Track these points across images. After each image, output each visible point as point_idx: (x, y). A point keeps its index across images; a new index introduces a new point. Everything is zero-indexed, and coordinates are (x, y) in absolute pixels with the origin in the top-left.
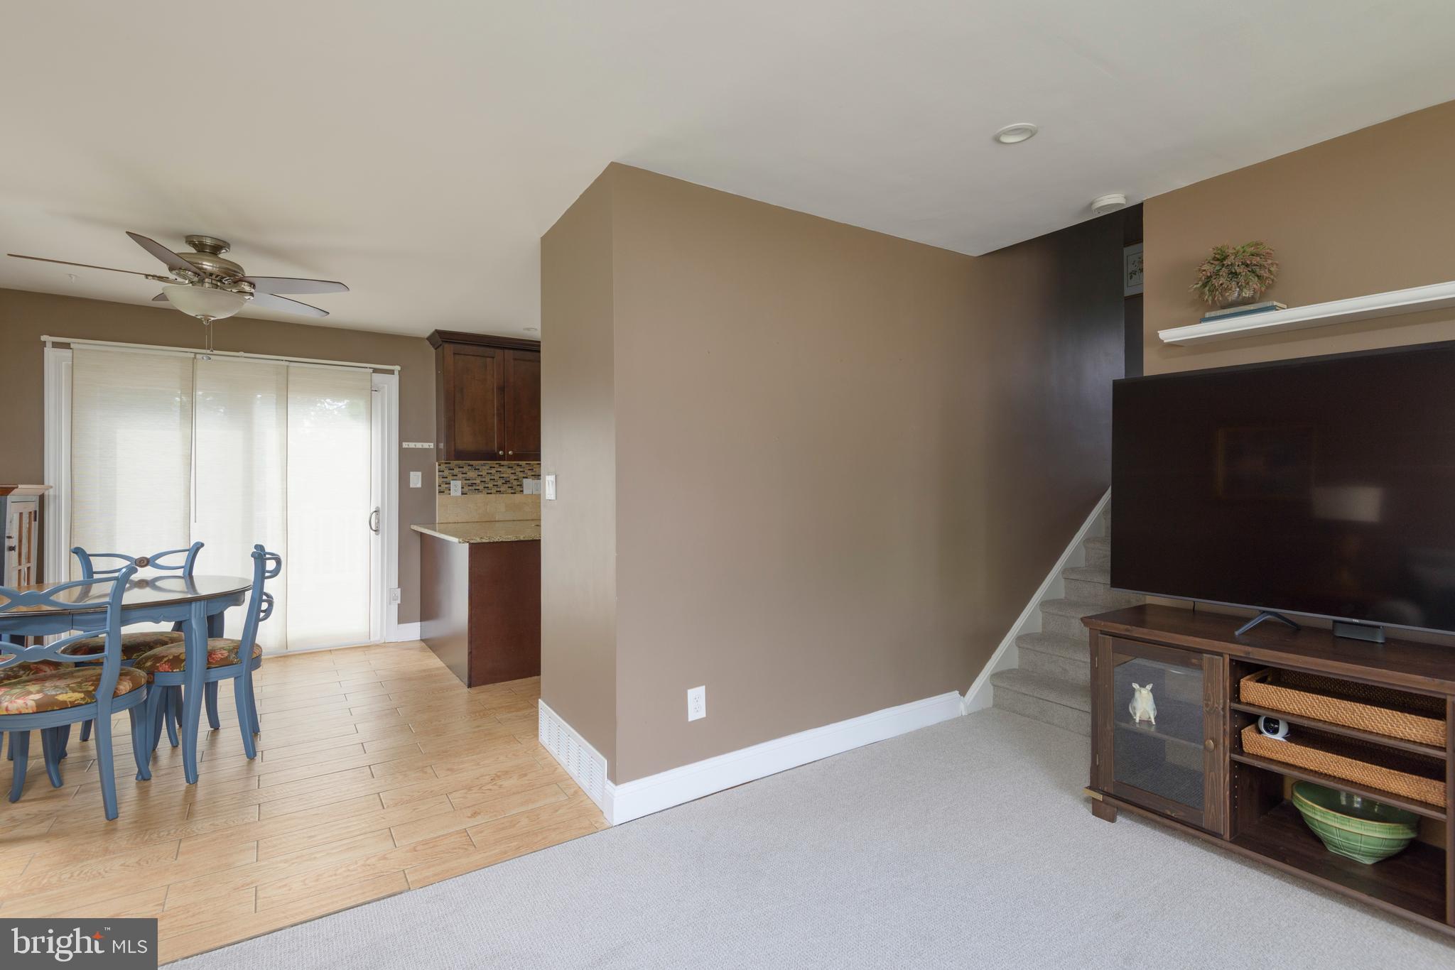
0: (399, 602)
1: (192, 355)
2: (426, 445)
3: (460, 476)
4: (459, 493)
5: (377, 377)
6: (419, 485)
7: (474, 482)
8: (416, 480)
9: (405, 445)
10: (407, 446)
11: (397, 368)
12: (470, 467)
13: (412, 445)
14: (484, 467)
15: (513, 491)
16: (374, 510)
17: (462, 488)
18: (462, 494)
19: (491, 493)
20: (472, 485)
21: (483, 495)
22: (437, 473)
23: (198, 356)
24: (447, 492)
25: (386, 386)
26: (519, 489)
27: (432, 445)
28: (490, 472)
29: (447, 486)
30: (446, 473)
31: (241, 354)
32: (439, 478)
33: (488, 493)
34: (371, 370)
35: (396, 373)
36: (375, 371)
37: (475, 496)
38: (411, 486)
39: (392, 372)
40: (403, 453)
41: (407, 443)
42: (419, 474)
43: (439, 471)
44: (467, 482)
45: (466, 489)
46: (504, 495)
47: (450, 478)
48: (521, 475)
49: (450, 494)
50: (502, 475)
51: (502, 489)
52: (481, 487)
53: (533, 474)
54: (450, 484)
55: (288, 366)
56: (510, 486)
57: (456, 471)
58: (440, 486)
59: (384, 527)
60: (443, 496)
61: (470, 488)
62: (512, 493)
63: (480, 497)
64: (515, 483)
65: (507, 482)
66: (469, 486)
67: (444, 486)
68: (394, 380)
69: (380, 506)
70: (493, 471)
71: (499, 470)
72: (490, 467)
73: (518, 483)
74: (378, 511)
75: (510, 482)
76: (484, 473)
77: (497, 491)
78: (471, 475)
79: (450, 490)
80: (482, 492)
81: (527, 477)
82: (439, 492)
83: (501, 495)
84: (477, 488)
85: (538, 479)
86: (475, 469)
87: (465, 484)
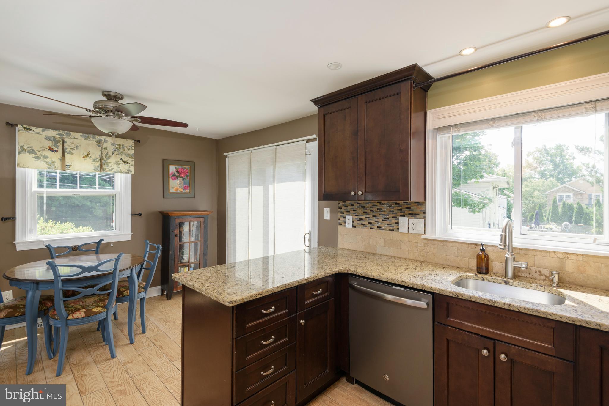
3: (352, 212)
4: (351, 226)
5: (308, 145)
6: (329, 218)
7: (361, 217)
8: (327, 214)
11: (317, 136)
12: (358, 205)
14: (368, 205)
15: (391, 228)
16: (308, 232)
17: (353, 222)
18: (353, 227)
19: (373, 228)
20: (360, 220)
21: (367, 229)
24: (343, 224)
25: (313, 150)
26: (395, 226)
28: (372, 209)
29: (343, 219)
30: (344, 209)
32: (339, 213)
33: (371, 228)
34: (305, 142)
35: (317, 139)
36: (308, 141)
37: (362, 229)
38: (325, 219)
39: (315, 139)
42: (329, 210)
43: (339, 208)
44: (356, 217)
45: (355, 223)
46: (384, 231)
47: (345, 213)
48: (399, 213)
49: (345, 226)
50: (383, 213)
51: (382, 226)
52: (366, 223)
53: (410, 212)
54: (345, 218)
55: (276, 149)
56: (389, 223)
57: (350, 207)
58: (339, 219)
60: (342, 227)
61: (358, 222)
62: (390, 230)
63: (365, 231)
64: (394, 220)
65: (385, 220)
66: (358, 221)
67: (342, 219)
68: (316, 144)
69: (311, 230)
70: (375, 209)
71: (380, 208)
72: (373, 205)
73: (396, 221)
74: (310, 234)
75: (388, 219)
76: (368, 211)
77: (378, 227)
78: (359, 211)
79: (345, 223)
80: (366, 226)
81: (404, 216)
82: (339, 224)
83: (381, 231)
84: (363, 223)
85: (415, 218)
86: (362, 207)
87: (355, 219)
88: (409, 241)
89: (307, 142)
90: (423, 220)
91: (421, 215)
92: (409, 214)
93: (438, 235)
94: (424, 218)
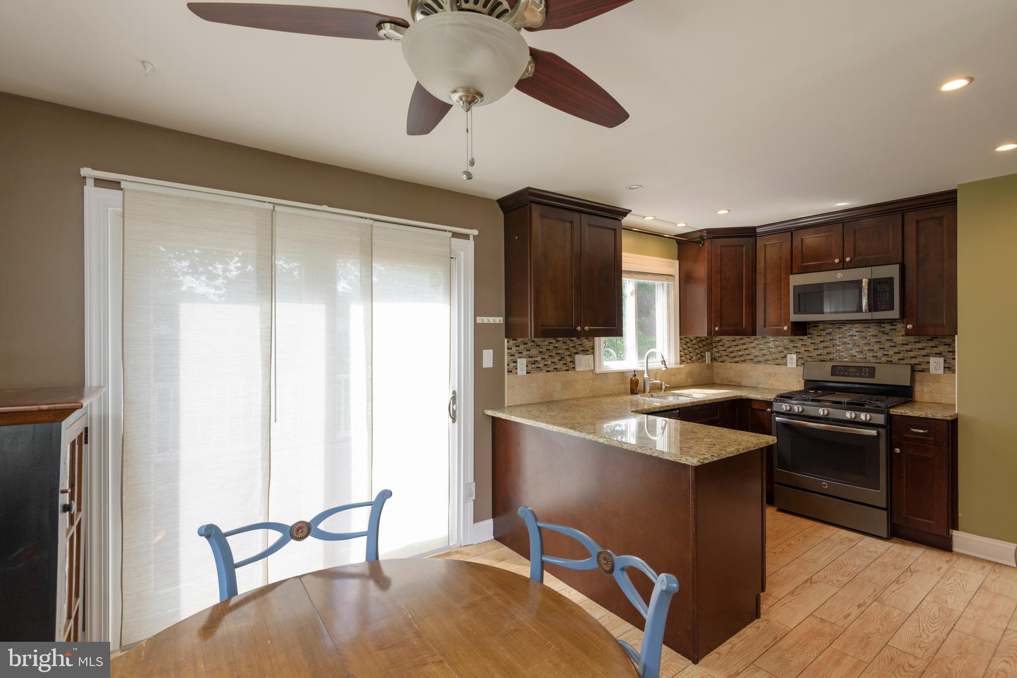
0: (474, 498)
1: (271, 207)
2: (491, 320)
3: (525, 353)
4: (524, 373)
5: (456, 242)
6: (491, 365)
7: (536, 359)
8: (488, 358)
9: (479, 320)
10: (480, 322)
11: (473, 232)
12: (532, 344)
13: (484, 320)
14: (544, 344)
15: (567, 368)
16: (452, 395)
17: (527, 366)
18: (527, 373)
19: (549, 371)
20: (535, 362)
21: (543, 374)
22: (506, 351)
23: (277, 208)
24: (514, 371)
25: (462, 252)
26: (571, 365)
27: (499, 320)
28: (549, 348)
29: (514, 364)
30: (514, 350)
31: (325, 207)
32: (508, 356)
33: (547, 371)
34: (451, 234)
35: (472, 238)
36: (455, 235)
37: (538, 374)
38: (484, 366)
39: (466, 237)
40: (477, 329)
41: (480, 318)
42: (491, 352)
43: (508, 349)
44: (530, 359)
45: (530, 368)
46: (560, 373)
47: (517, 355)
48: (574, 351)
49: (517, 373)
50: (559, 352)
51: (558, 367)
52: (541, 365)
53: (582, 349)
54: (516, 362)
55: (372, 226)
56: (564, 362)
57: (522, 347)
58: (508, 365)
59: (461, 415)
60: (512, 376)
61: (533, 366)
62: (566, 370)
63: (541, 376)
64: (569, 359)
65: (562, 359)
66: (532, 364)
67: (512, 365)
68: (471, 244)
69: (457, 391)
70: (551, 347)
71: (556, 345)
72: (549, 343)
73: (571, 360)
74: (455, 396)
75: (564, 358)
76: (544, 350)
77: (554, 369)
78: (534, 352)
79: (516, 369)
80: (542, 370)
81: (577, 353)
82: (508, 372)
83: (558, 373)
84: (539, 366)
85: (586, 355)
86: (537, 346)
87: (529, 361)
88: (582, 379)
89: (453, 236)
90: (592, 355)
91: (591, 351)
92: (582, 351)
93: (603, 370)
94: (593, 353)
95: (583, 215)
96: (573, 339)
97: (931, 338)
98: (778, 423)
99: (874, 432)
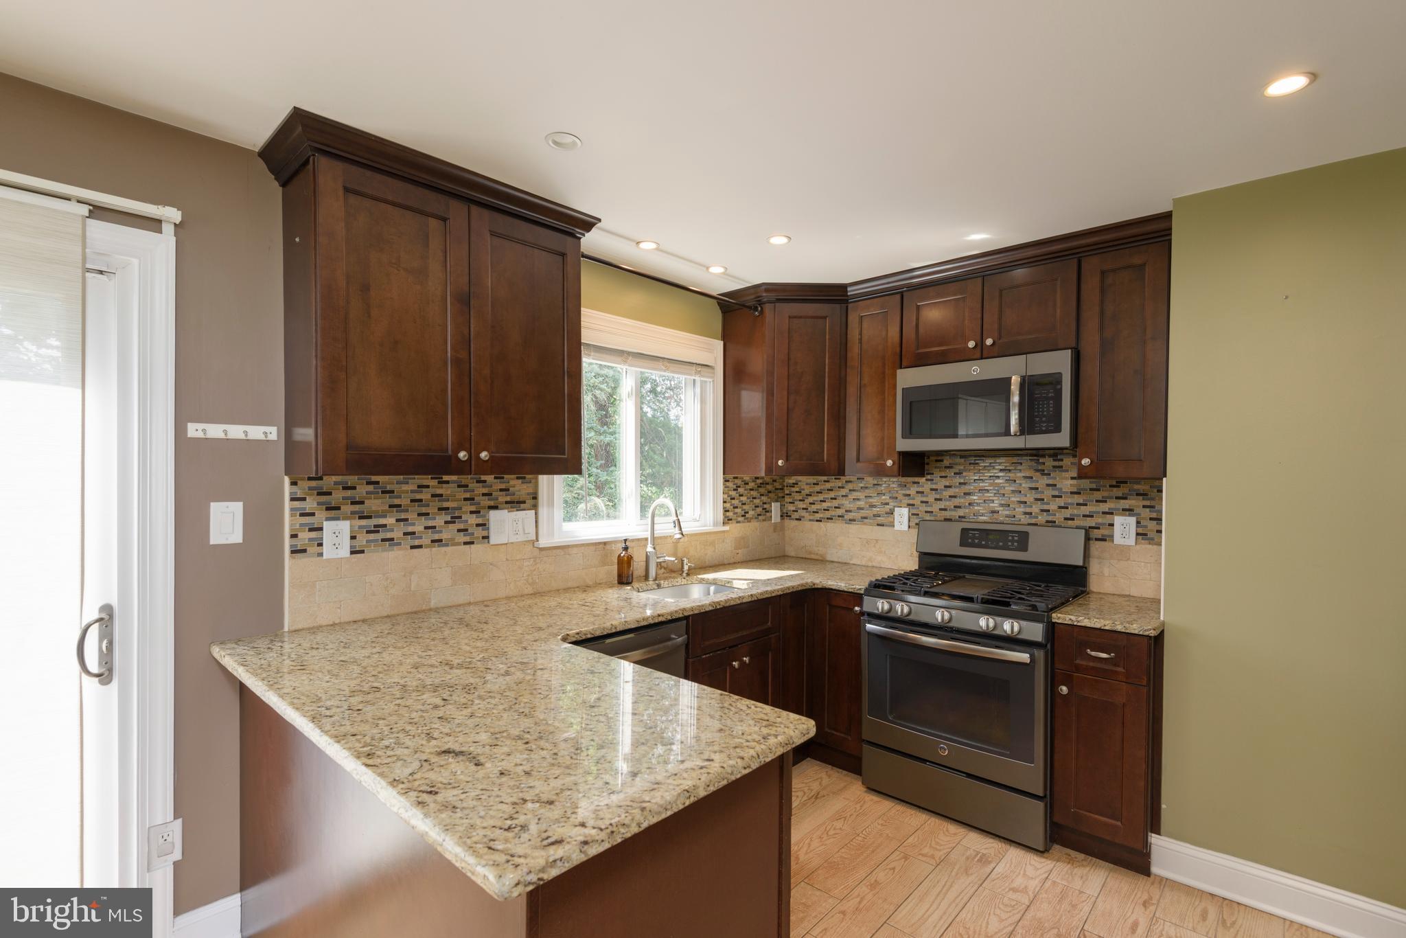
0: (175, 857)
2: (256, 432)
3: (347, 508)
4: (345, 552)
5: (100, 231)
6: (237, 537)
7: (382, 521)
8: (227, 523)
9: (194, 430)
10: (200, 435)
11: (172, 214)
12: (371, 488)
13: (215, 431)
14: (404, 487)
15: (467, 539)
16: (96, 616)
17: (353, 538)
18: (352, 553)
19: (420, 547)
20: (377, 529)
21: (401, 552)
22: (287, 504)
24: (313, 549)
25: (135, 261)
26: (479, 532)
27: (272, 433)
28: (418, 497)
29: (313, 535)
30: (310, 504)
32: (292, 515)
33: (412, 547)
34: (85, 210)
35: (168, 229)
36: (98, 211)
37: (385, 554)
38: (212, 542)
39: (154, 224)
40: (184, 447)
41: (201, 426)
42: (237, 507)
43: (292, 499)
44: (364, 522)
45: (362, 539)
46: (449, 549)
47: (321, 515)
48: (486, 502)
49: (321, 555)
50: (445, 505)
51: (444, 536)
52: (397, 534)
53: (508, 499)
54: (321, 529)
56: (462, 526)
57: (338, 496)
58: (294, 536)
59: (128, 665)
60: (302, 560)
61: (372, 537)
62: (465, 543)
63: (396, 558)
64: (473, 520)
65: (454, 519)
66: (368, 532)
67: (305, 536)
68: (164, 246)
69: (114, 602)
70: (425, 495)
71: (439, 491)
72: (419, 487)
73: (480, 521)
74: (106, 619)
75: (460, 517)
76: (405, 501)
77: (433, 541)
78: (374, 504)
79: (320, 545)
80: (399, 544)
81: (495, 508)
82: (293, 552)
83: (443, 549)
84: (389, 535)
85: (517, 510)
86: (383, 492)
87: (360, 527)
88: (507, 560)
89: (91, 215)
90: (533, 511)
91: (530, 502)
92: (507, 502)
93: (557, 540)
94: (535, 507)
95: (475, 210)
96: (483, 478)
97: (1117, 482)
98: (870, 634)
99: (1024, 657)
